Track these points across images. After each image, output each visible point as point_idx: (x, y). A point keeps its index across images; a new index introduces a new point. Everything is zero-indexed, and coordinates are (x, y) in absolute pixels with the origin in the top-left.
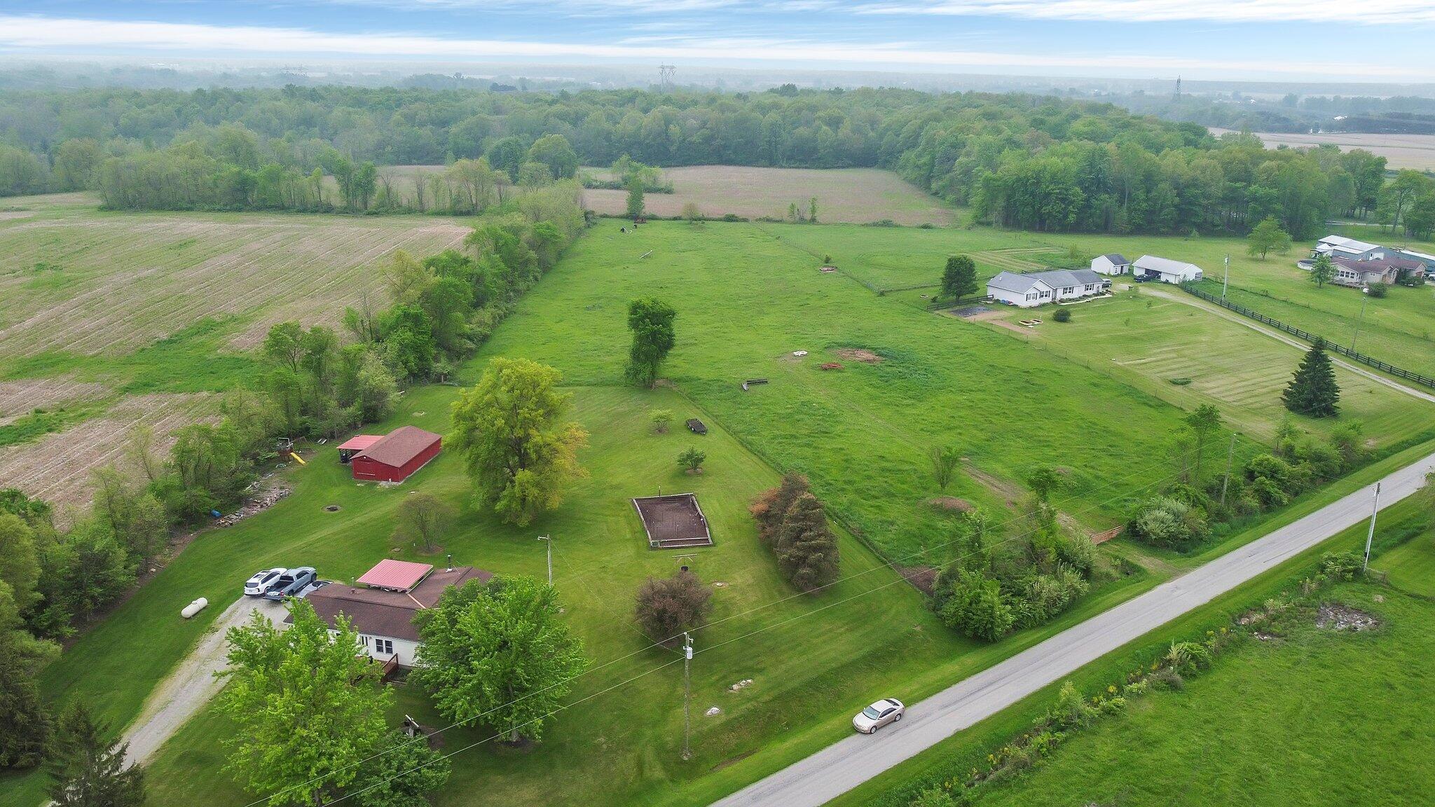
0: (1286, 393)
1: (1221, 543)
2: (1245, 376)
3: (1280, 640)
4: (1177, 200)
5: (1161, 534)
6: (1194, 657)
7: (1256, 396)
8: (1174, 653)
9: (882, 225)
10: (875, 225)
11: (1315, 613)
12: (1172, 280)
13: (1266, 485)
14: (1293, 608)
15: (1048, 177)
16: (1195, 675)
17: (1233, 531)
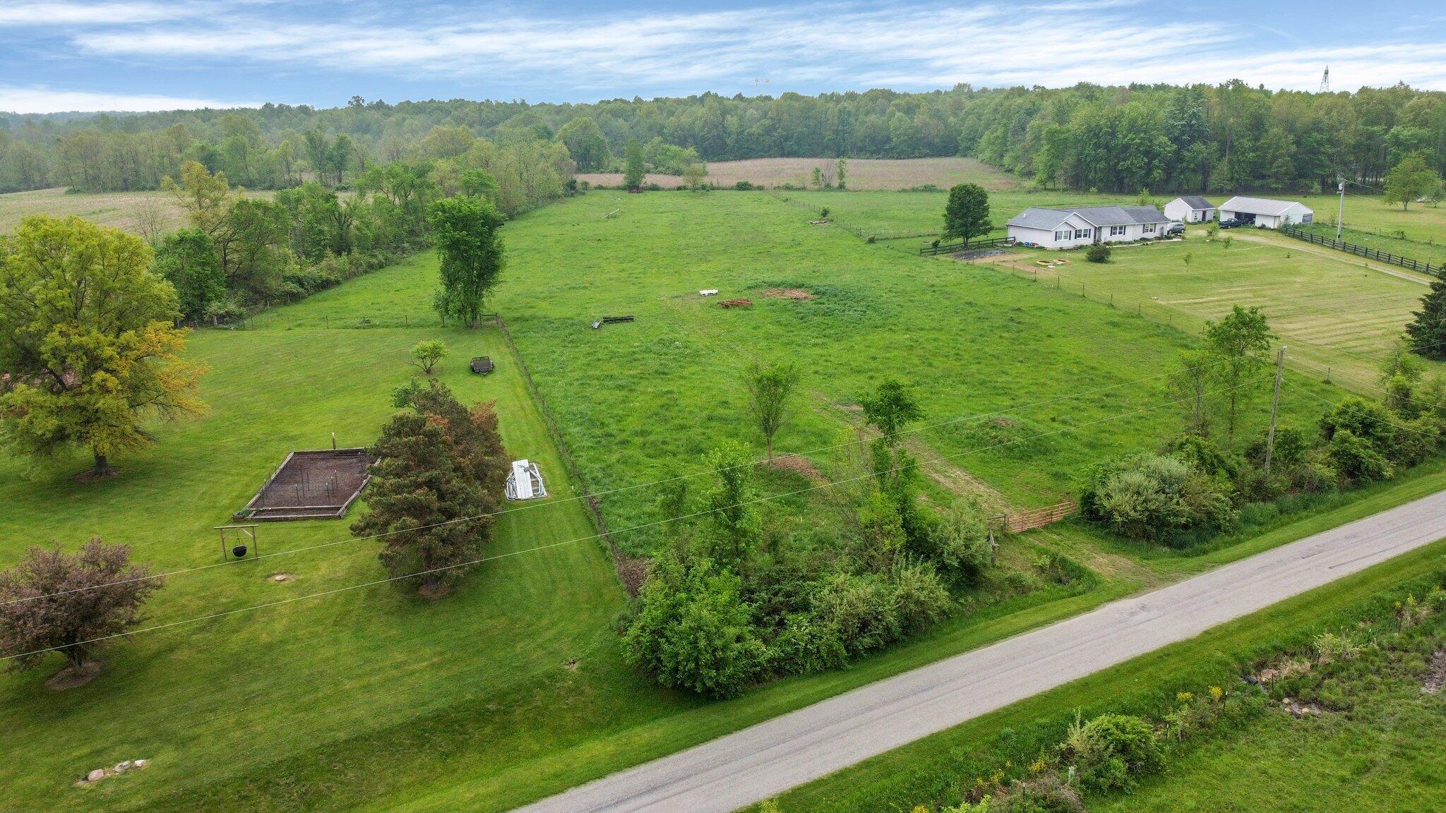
0: (1412, 330)
1: (1255, 535)
2: (1350, 317)
3: (1337, 717)
4: (1293, 148)
5: (1132, 513)
6: (1123, 748)
7: (1364, 338)
8: (1077, 738)
9: (923, 191)
10: (914, 190)
11: (1420, 665)
12: (1270, 224)
13: (1352, 444)
14: (1375, 653)
15: (1125, 123)
16: (1120, 789)
17: (1285, 515)
